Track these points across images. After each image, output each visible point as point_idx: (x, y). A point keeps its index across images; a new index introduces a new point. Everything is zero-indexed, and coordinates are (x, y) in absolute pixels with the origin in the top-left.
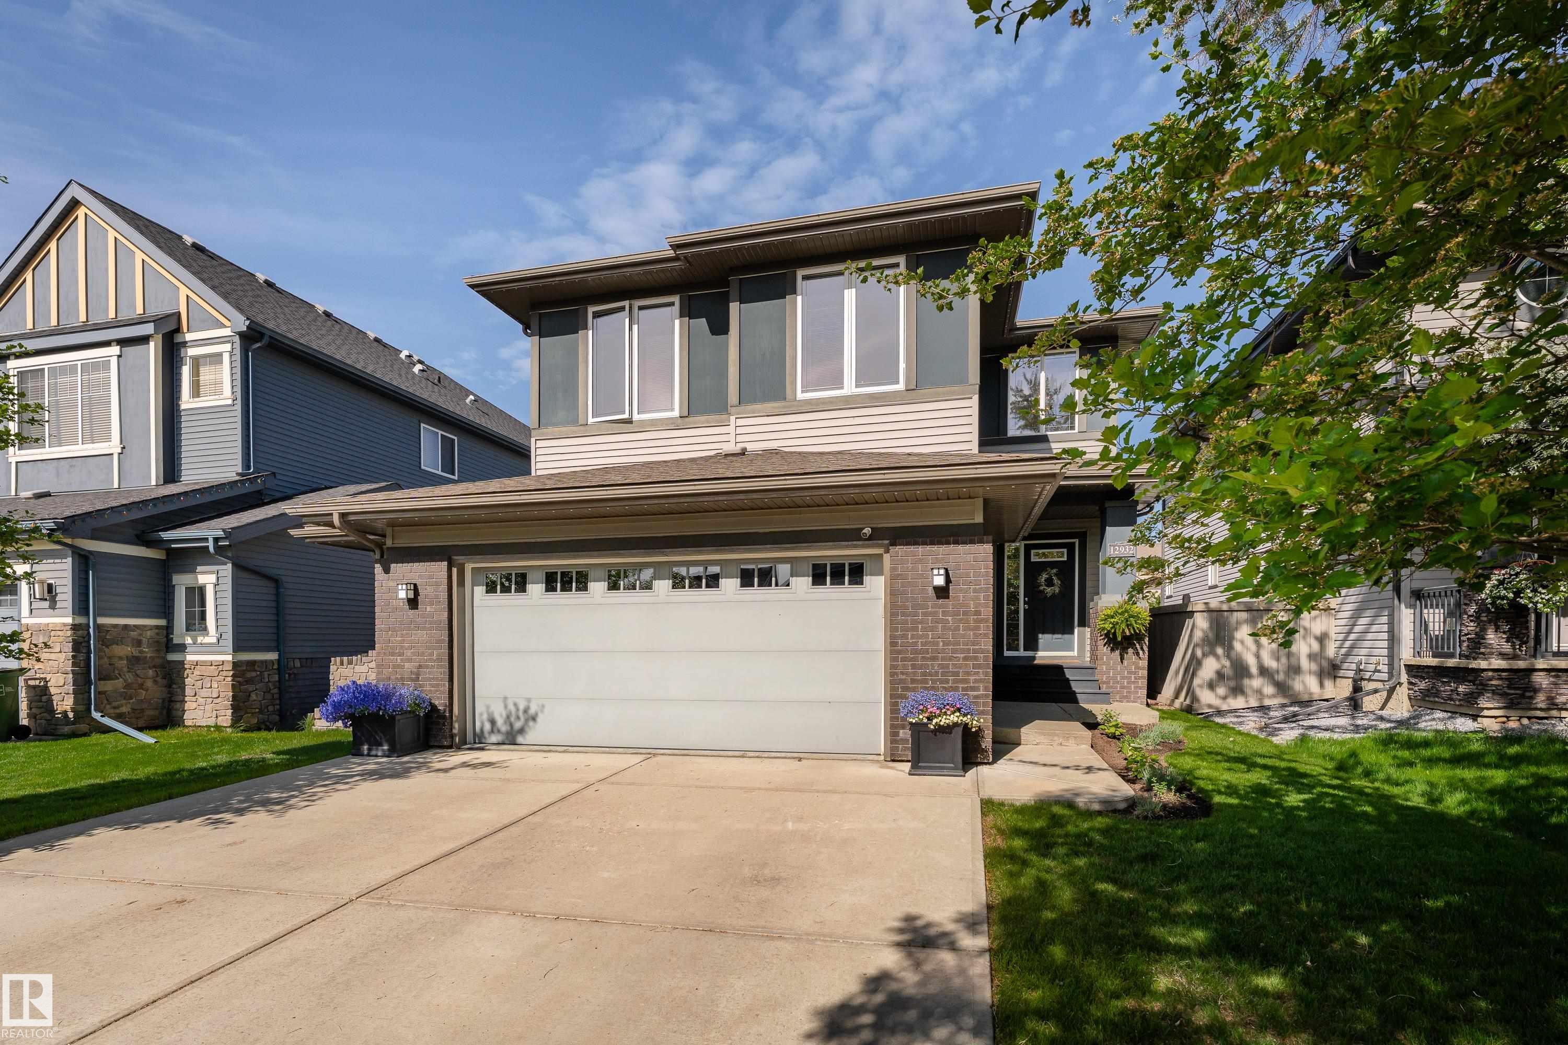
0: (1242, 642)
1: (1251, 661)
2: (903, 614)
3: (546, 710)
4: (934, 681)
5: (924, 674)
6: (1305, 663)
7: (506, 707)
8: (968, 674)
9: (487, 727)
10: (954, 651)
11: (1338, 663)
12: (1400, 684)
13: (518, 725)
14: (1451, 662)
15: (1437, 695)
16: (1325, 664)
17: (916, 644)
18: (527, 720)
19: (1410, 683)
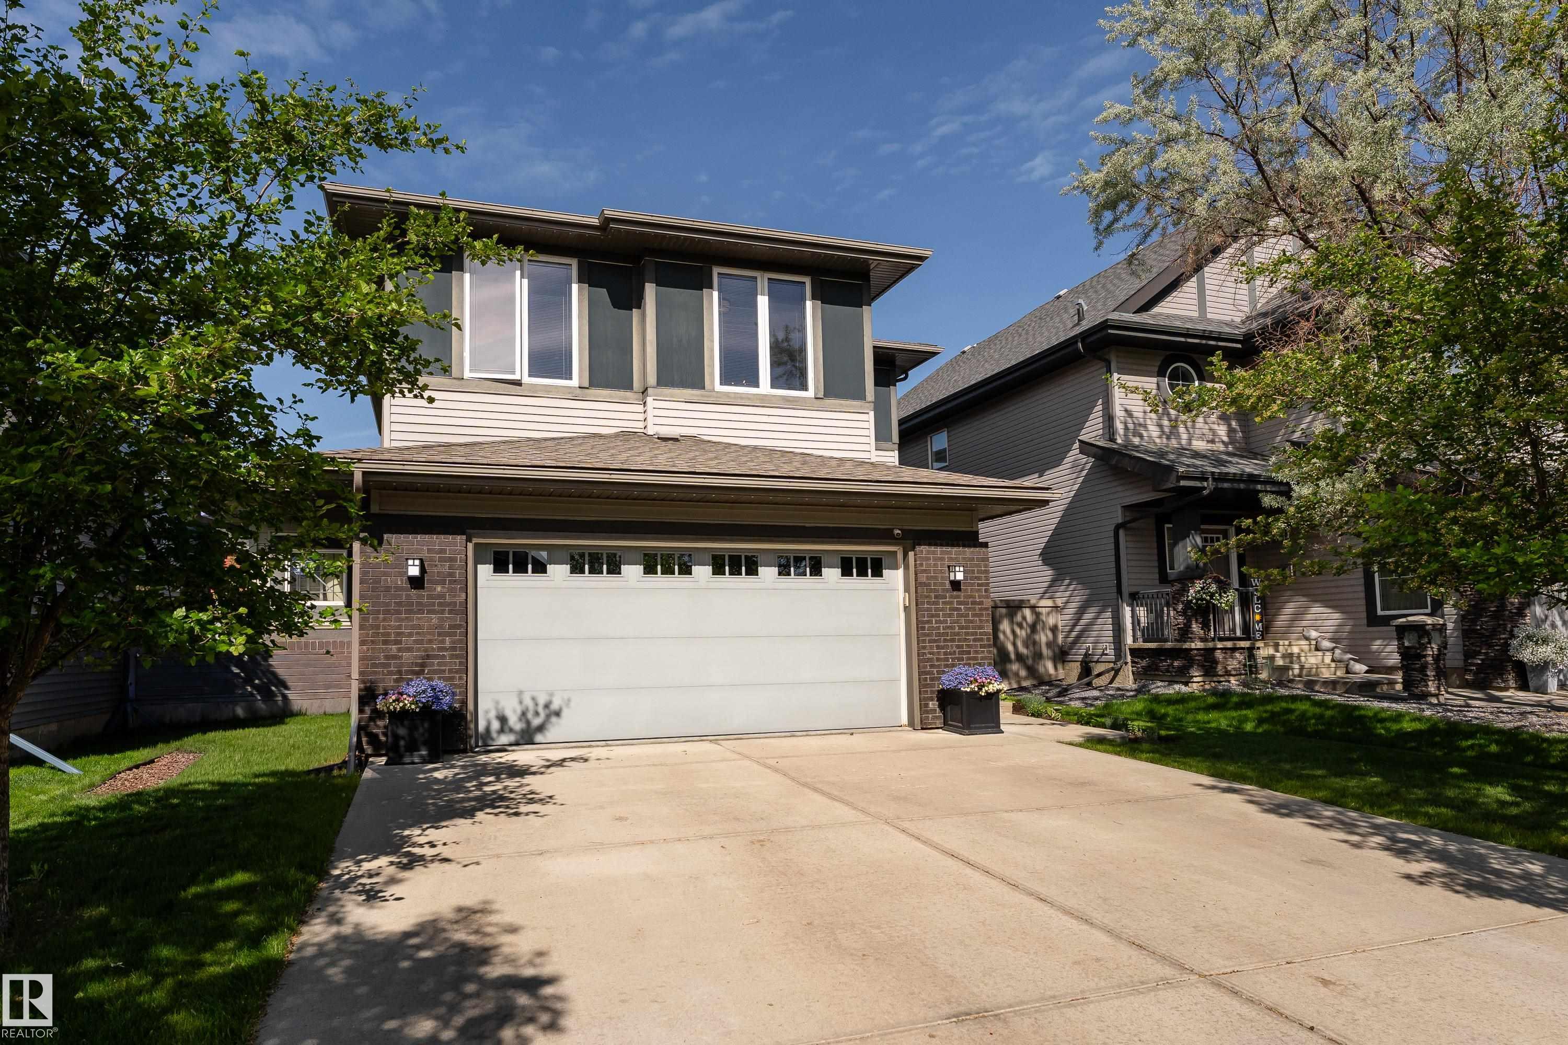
0: (1004, 633)
1: (1010, 648)
2: (928, 603)
3: (572, 704)
4: (953, 659)
5: (945, 654)
6: (1045, 651)
7: (521, 702)
8: (976, 652)
9: (496, 725)
10: (967, 634)
11: (1066, 649)
12: (1126, 663)
13: (536, 722)
14: (1169, 645)
15: (1157, 669)
16: (1057, 650)
17: (938, 628)
18: (548, 717)
19: (1133, 662)
